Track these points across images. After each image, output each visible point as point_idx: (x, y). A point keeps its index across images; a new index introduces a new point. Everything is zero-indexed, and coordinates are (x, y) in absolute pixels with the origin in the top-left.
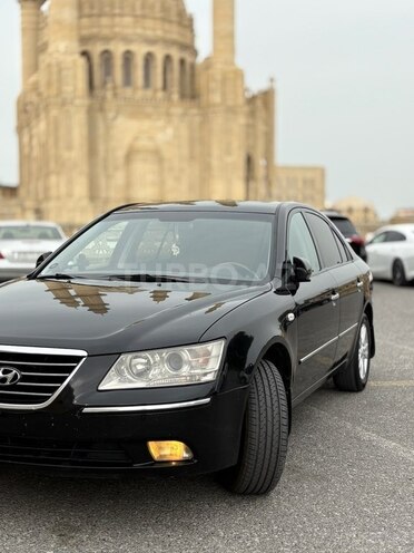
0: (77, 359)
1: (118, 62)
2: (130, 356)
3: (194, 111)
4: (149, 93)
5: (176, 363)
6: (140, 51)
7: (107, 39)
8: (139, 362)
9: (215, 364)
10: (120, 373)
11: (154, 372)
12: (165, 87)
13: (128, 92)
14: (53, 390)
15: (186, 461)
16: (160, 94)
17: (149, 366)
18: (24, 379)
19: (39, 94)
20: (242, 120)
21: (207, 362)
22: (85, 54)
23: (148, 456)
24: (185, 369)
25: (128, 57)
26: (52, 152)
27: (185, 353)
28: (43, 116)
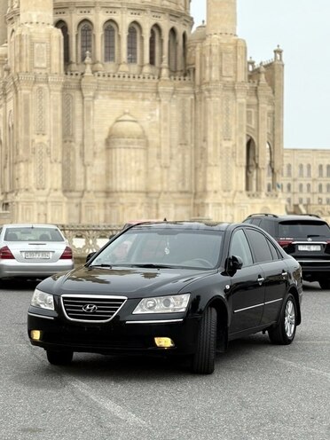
0: (123, 300)
1: (99, 33)
2: (146, 299)
3: (187, 89)
4: (134, 68)
5: (167, 303)
6: (124, 20)
7: (87, 8)
8: (150, 303)
9: (185, 305)
10: (141, 307)
11: (157, 307)
12: (152, 62)
13: (110, 66)
14: (112, 314)
15: (171, 347)
16: (147, 69)
17: (155, 305)
18: (99, 309)
19: (8, 70)
20: (242, 98)
21: (181, 303)
22: (60, 24)
23: (155, 344)
24: (171, 306)
25: (110, 27)
26: (22, 136)
27: (172, 299)
28: (11, 95)
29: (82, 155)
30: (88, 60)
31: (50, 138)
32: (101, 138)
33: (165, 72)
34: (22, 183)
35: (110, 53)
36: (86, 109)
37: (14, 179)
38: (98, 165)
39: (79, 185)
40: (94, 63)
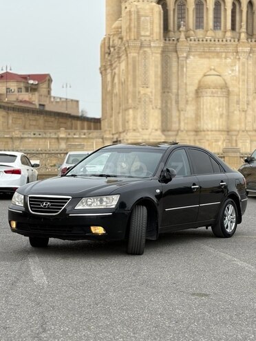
0: (68, 199)
1: (191, 7)
2: (86, 198)
4: (219, 34)
5: (101, 201)
8: (90, 201)
9: (115, 203)
10: (82, 203)
11: (94, 204)
12: (233, 28)
13: (200, 33)
14: (60, 209)
15: (103, 235)
16: (229, 34)
18: (51, 205)
19: (121, 38)
21: (112, 201)
22: (161, 1)
23: (91, 231)
24: (104, 203)
25: (200, 1)
26: (131, 88)
27: (105, 199)
28: (123, 57)
29: (177, 102)
30: (182, 28)
31: (152, 90)
32: (192, 89)
33: (243, 36)
34: (131, 125)
35: (199, 23)
36: (180, 67)
37: (125, 122)
38: (190, 111)
39: (175, 126)
40: (187, 30)
